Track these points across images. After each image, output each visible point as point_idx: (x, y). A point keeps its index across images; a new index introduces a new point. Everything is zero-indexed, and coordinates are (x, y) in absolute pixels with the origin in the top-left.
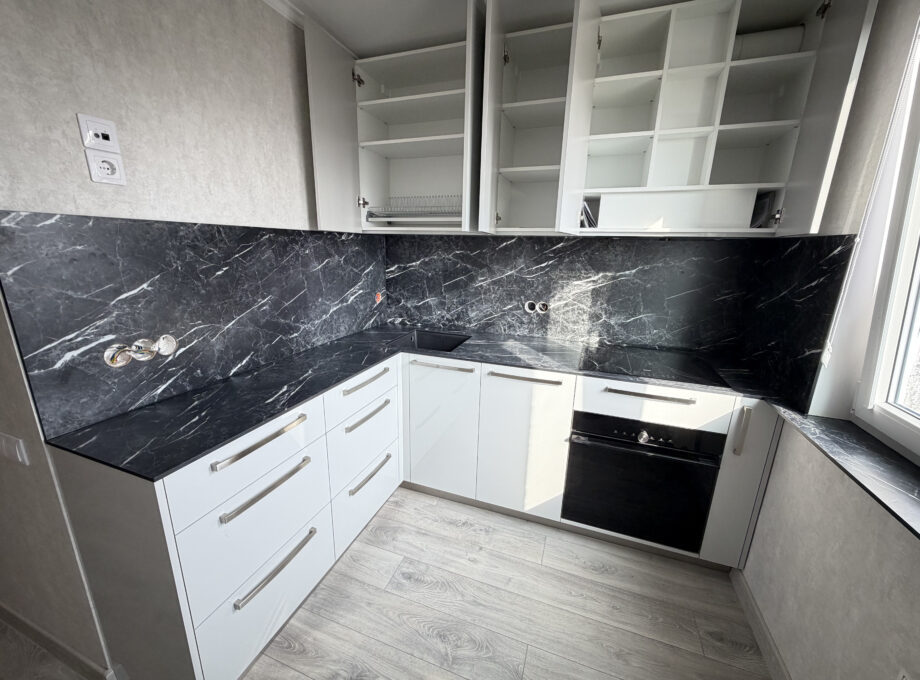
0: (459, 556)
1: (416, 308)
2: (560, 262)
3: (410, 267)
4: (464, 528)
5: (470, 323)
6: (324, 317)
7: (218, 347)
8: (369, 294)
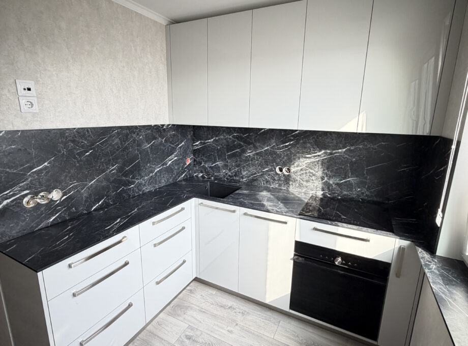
0: (223, 328)
1: (211, 167)
2: (297, 143)
3: (207, 142)
4: (229, 310)
5: (243, 178)
6: (151, 175)
7: (85, 195)
8: (182, 159)
